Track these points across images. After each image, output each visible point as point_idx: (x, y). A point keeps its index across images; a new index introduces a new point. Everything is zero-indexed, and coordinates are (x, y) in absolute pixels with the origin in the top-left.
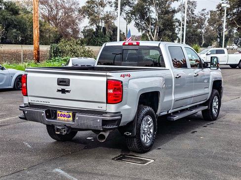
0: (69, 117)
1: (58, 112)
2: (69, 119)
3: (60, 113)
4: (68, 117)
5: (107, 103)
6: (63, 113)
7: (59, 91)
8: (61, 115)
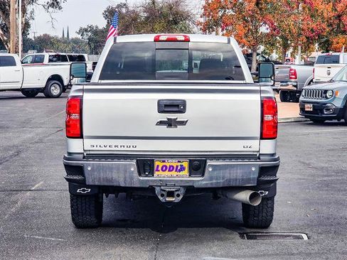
0: (182, 169)
1: (157, 163)
2: (182, 173)
3: (161, 165)
4: (180, 171)
5: (262, 138)
6: (168, 165)
7: (161, 123)
8: (164, 169)
